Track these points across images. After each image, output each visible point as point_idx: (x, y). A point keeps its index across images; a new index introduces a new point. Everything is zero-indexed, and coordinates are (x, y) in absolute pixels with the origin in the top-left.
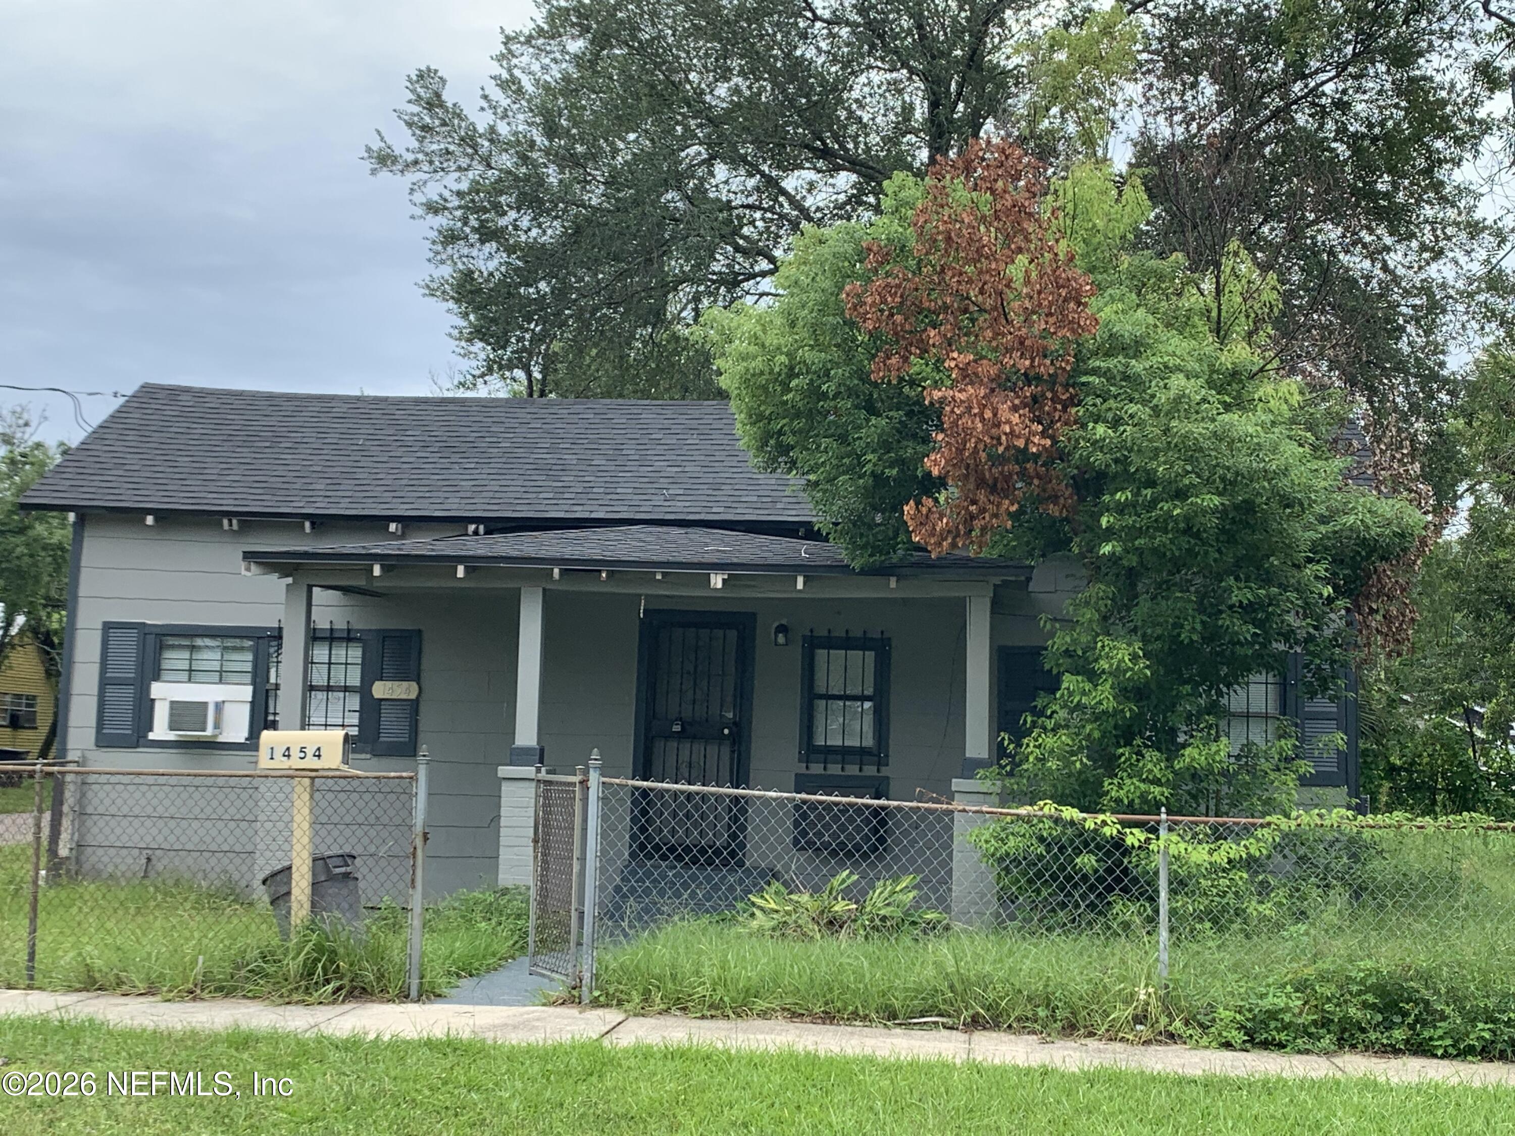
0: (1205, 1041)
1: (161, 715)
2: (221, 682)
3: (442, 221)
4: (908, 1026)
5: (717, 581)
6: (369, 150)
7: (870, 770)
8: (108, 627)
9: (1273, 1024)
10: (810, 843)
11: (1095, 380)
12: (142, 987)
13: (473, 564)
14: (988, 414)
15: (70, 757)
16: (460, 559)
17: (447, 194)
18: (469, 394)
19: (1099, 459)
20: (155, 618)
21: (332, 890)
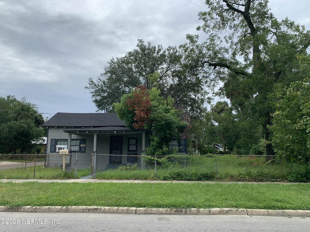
0: (159, 180)
1: (57, 149)
2: (60, 145)
3: (92, 94)
4: (128, 180)
5: (115, 132)
6: (84, 87)
7: (135, 153)
8: (52, 139)
9: (166, 178)
10: (128, 161)
11: (152, 110)
12: (46, 178)
13: (89, 131)
14: (140, 114)
15: (47, 154)
16: (87, 131)
17: (93, 91)
18: (97, 113)
19: (152, 118)
20: (57, 138)
21: (67, 167)
